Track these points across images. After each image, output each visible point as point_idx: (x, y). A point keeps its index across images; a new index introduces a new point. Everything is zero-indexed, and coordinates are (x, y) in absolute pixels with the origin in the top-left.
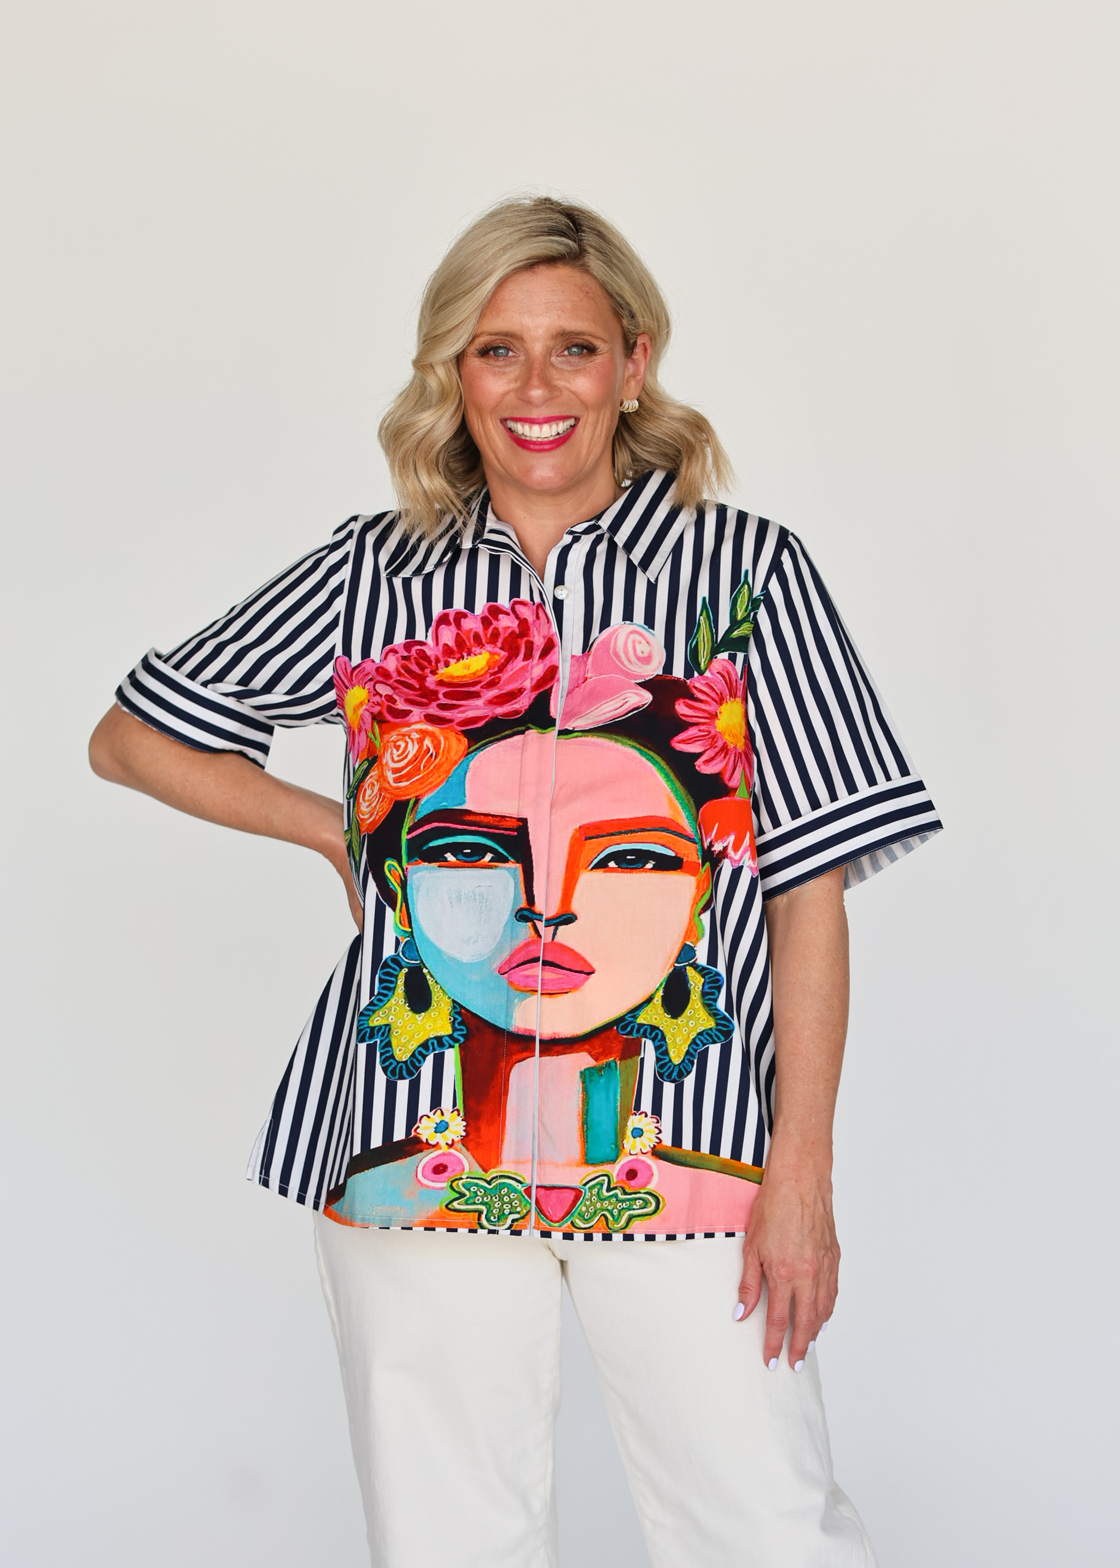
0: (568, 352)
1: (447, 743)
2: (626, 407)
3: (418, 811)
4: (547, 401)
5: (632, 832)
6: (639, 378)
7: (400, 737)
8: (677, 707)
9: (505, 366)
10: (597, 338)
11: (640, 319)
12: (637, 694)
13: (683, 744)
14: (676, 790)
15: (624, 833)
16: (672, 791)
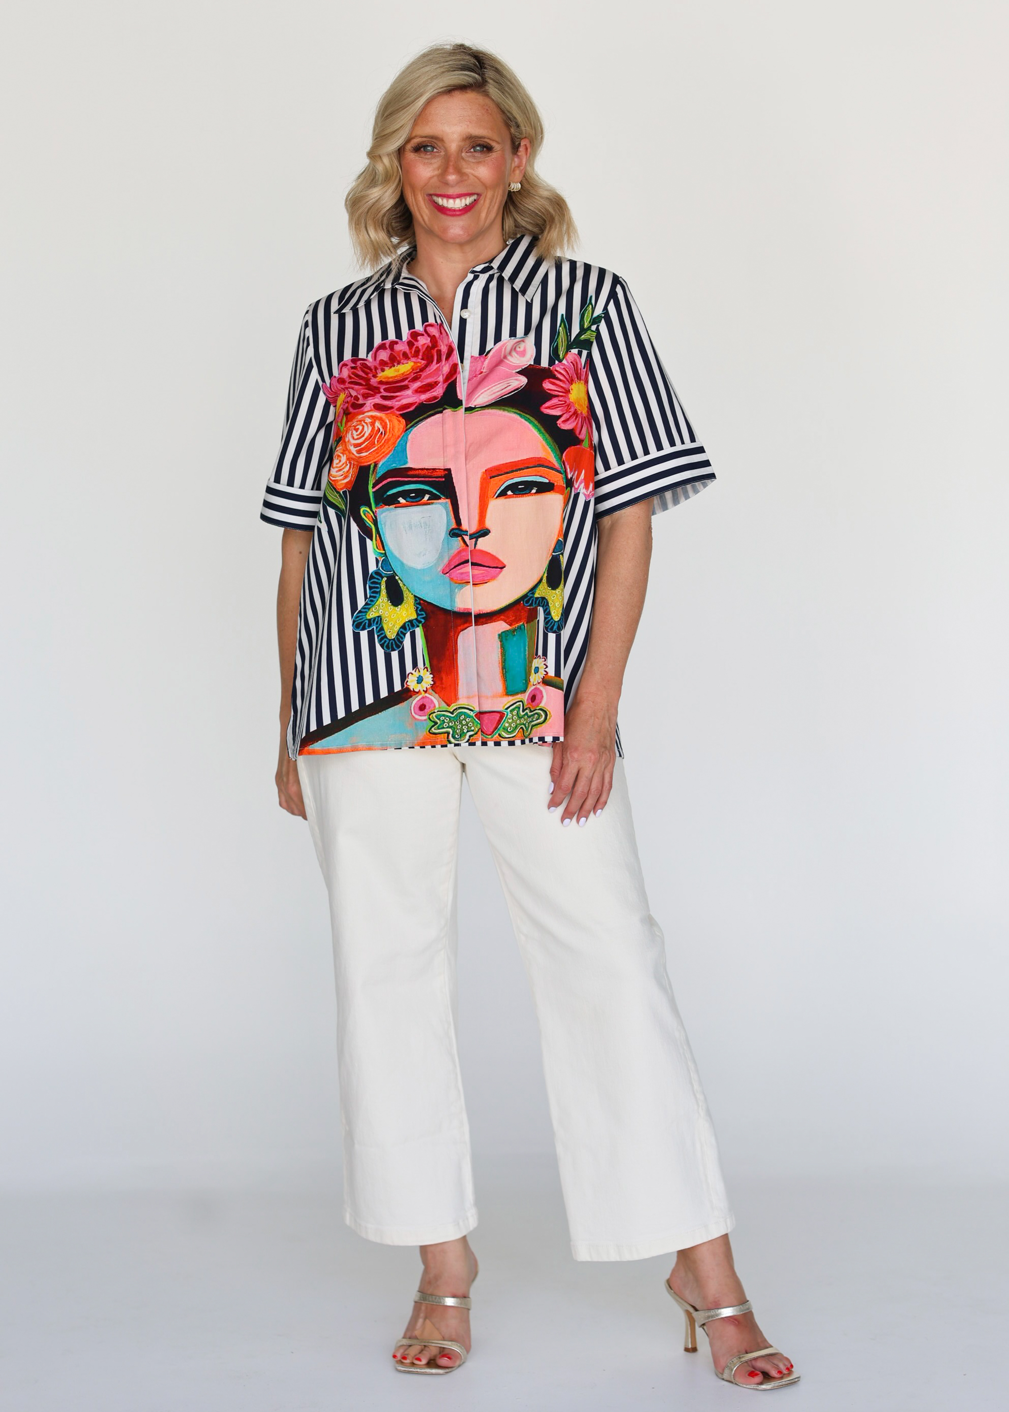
0: (474, 149)
1: (391, 424)
2: (512, 187)
3: (378, 472)
4: (458, 183)
5: (520, 469)
6: (522, 168)
7: (359, 423)
8: (544, 385)
9: (431, 158)
10: (493, 140)
11: (523, 128)
12: (516, 380)
13: (549, 409)
14: (546, 439)
15: (515, 471)
16: (544, 440)
